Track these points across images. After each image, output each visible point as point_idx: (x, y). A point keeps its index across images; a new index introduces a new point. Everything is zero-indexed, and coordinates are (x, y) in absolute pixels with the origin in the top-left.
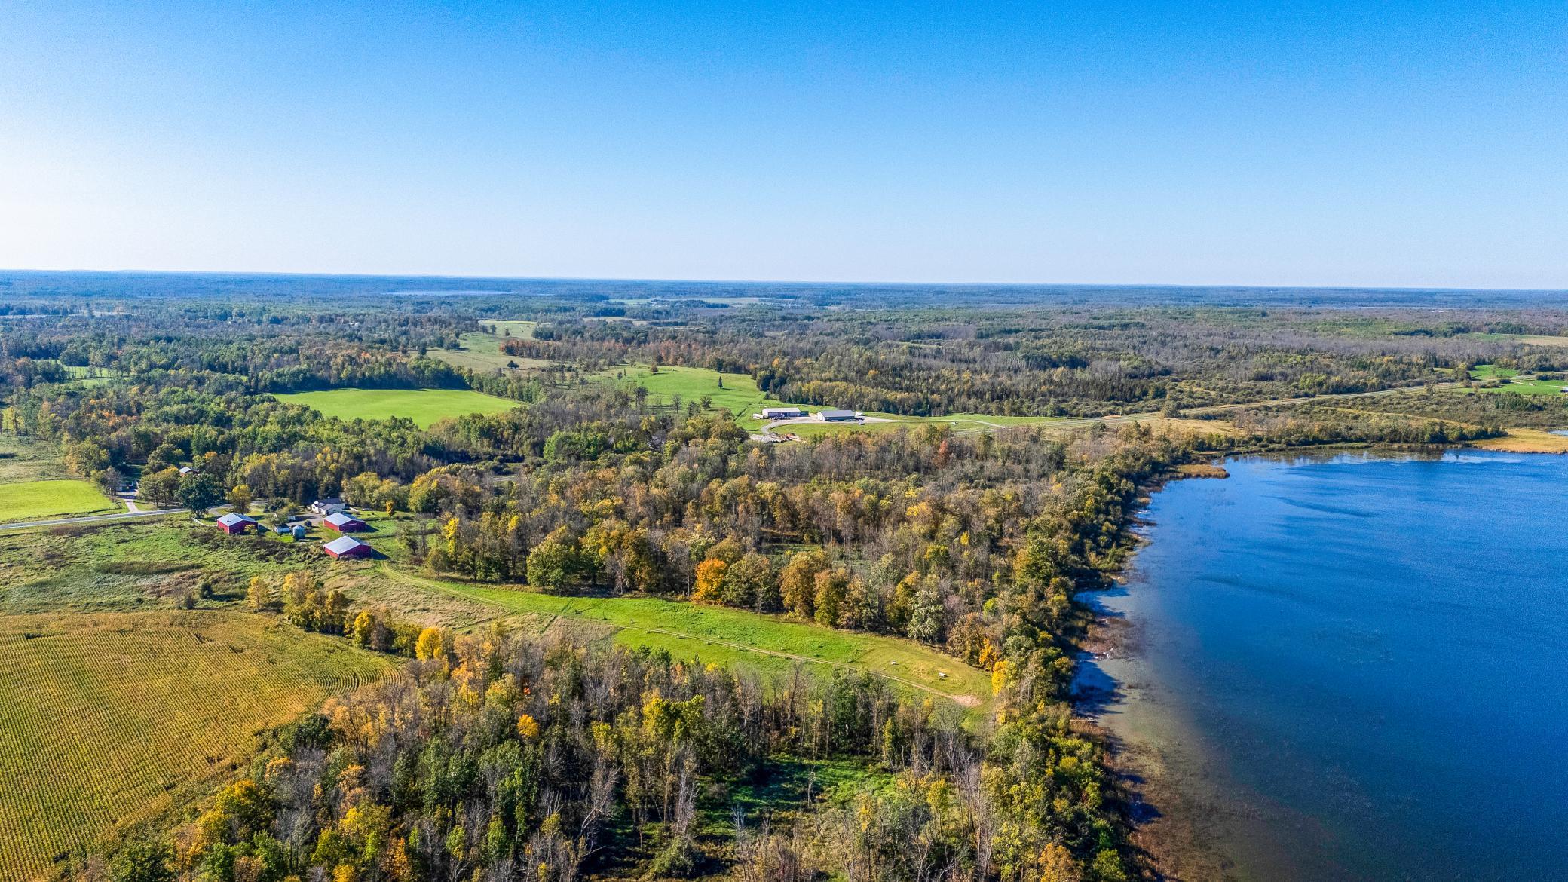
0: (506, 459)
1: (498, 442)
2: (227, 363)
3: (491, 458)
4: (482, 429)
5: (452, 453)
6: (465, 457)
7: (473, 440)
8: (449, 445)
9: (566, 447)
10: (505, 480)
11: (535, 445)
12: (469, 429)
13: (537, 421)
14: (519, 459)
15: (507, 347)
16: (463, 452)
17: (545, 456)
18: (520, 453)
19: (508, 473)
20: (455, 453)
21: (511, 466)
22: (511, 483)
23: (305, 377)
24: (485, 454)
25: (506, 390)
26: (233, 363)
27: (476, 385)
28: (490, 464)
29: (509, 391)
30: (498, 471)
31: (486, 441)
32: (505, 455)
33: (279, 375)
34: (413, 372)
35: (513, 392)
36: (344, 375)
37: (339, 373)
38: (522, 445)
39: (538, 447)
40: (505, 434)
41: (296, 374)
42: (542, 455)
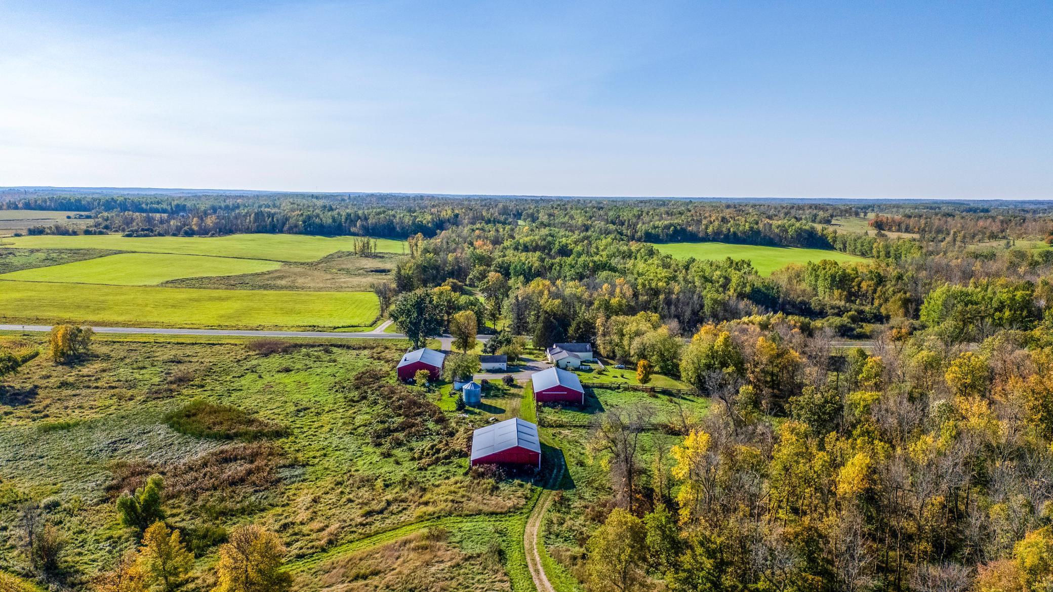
0: (860, 317)
1: (851, 296)
2: (625, 221)
3: (839, 314)
4: (833, 277)
5: (789, 302)
6: (804, 309)
7: (820, 289)
8: (787, 294)
9: (960, 307)
10: (851, 348)
11: (906, 302)
12: (817, 276)
13: (910, 274)
14: (879, 318)
15: (877, 222)
16: (803, 303)
17: (923, 318)
18: (883, 311)
19: (861, 337)
20: (793, 304)
21: (868, 328)
22: (862, 354)
23: (675, 230)
24: (833, 308)
25: (871, 249)
26: (629, 220)
27: (839, 245)
28: (837, 321)
29: (874, 251)
30: (845, 332)
31: (837, 293)
32: (861, 312)
33: (655, 227)
34: (776, 230)
35: (879, 252)
36: (710, 230)
37: (706, 228)
38: (886, 300)
39: (912, 306)
40: (864, 285)
41: (667, 227)
42: (917, 316)
